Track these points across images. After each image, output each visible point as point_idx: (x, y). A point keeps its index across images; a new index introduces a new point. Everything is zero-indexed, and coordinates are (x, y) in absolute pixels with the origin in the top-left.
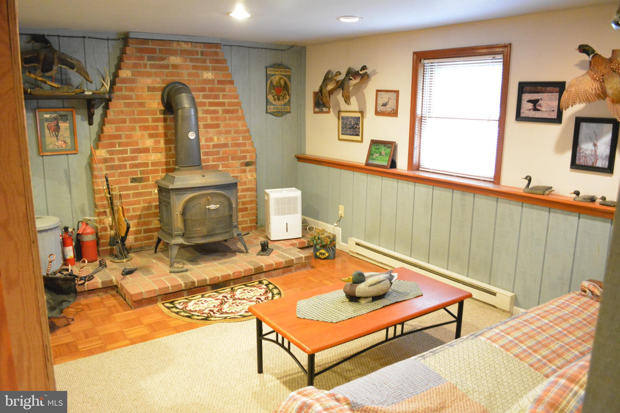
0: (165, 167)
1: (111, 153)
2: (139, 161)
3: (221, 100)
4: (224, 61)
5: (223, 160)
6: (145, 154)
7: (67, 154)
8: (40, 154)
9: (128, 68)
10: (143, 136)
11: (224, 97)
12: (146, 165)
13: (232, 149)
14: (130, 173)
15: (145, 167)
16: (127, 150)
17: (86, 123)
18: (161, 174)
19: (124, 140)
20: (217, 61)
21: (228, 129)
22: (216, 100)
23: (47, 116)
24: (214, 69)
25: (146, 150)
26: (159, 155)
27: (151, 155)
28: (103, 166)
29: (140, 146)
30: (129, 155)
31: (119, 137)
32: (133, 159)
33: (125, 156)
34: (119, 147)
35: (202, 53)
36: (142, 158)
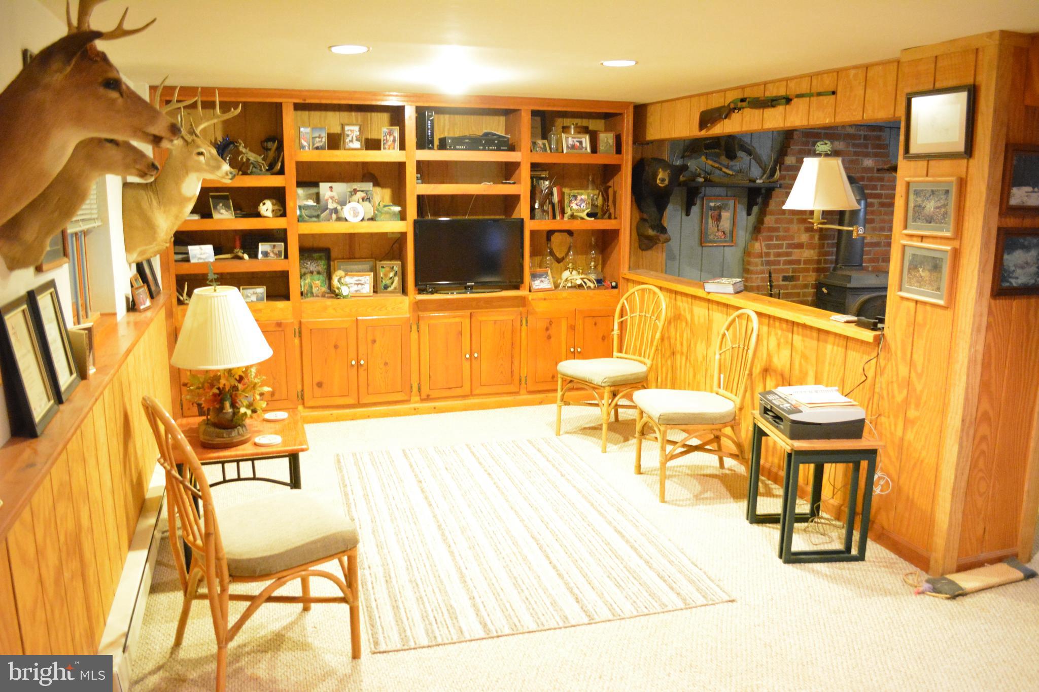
0: (816, 266)
1: (769, 247)
2: (793, 258)
3: (878, 191)
4: (886, 147)
5: (874, 262)
6: (799, 250)
7: (724, 246)
8: (701, 244)
9: (793, 155)
10: (799, 229)
11: (882, 187)
12: (798, 262)
13: (884, 249)
14: (782, 270)
15: (797, 265)
16: (783, 244)
17: (744, 213)
18: (811, 273)
19: (781, 234)
20: (879, 146)
21: (882, 225)
22: (873, 192)
23: (712, 204)
24: (876, 155)
25: (800, 246)
26: (812, 252)
27: (804, 251)
28: (758, 260)
29: (796, 241)
30: (784, 250)
31: (776, 230)
32: (788, 254)
33: (780, 250)
34: (776, 241)
35: (865, 137)
36: (797, 254)
